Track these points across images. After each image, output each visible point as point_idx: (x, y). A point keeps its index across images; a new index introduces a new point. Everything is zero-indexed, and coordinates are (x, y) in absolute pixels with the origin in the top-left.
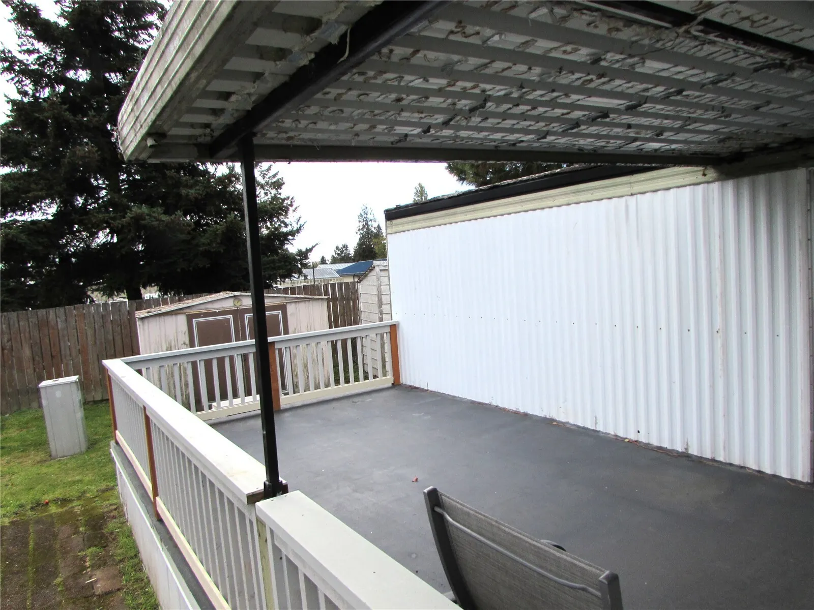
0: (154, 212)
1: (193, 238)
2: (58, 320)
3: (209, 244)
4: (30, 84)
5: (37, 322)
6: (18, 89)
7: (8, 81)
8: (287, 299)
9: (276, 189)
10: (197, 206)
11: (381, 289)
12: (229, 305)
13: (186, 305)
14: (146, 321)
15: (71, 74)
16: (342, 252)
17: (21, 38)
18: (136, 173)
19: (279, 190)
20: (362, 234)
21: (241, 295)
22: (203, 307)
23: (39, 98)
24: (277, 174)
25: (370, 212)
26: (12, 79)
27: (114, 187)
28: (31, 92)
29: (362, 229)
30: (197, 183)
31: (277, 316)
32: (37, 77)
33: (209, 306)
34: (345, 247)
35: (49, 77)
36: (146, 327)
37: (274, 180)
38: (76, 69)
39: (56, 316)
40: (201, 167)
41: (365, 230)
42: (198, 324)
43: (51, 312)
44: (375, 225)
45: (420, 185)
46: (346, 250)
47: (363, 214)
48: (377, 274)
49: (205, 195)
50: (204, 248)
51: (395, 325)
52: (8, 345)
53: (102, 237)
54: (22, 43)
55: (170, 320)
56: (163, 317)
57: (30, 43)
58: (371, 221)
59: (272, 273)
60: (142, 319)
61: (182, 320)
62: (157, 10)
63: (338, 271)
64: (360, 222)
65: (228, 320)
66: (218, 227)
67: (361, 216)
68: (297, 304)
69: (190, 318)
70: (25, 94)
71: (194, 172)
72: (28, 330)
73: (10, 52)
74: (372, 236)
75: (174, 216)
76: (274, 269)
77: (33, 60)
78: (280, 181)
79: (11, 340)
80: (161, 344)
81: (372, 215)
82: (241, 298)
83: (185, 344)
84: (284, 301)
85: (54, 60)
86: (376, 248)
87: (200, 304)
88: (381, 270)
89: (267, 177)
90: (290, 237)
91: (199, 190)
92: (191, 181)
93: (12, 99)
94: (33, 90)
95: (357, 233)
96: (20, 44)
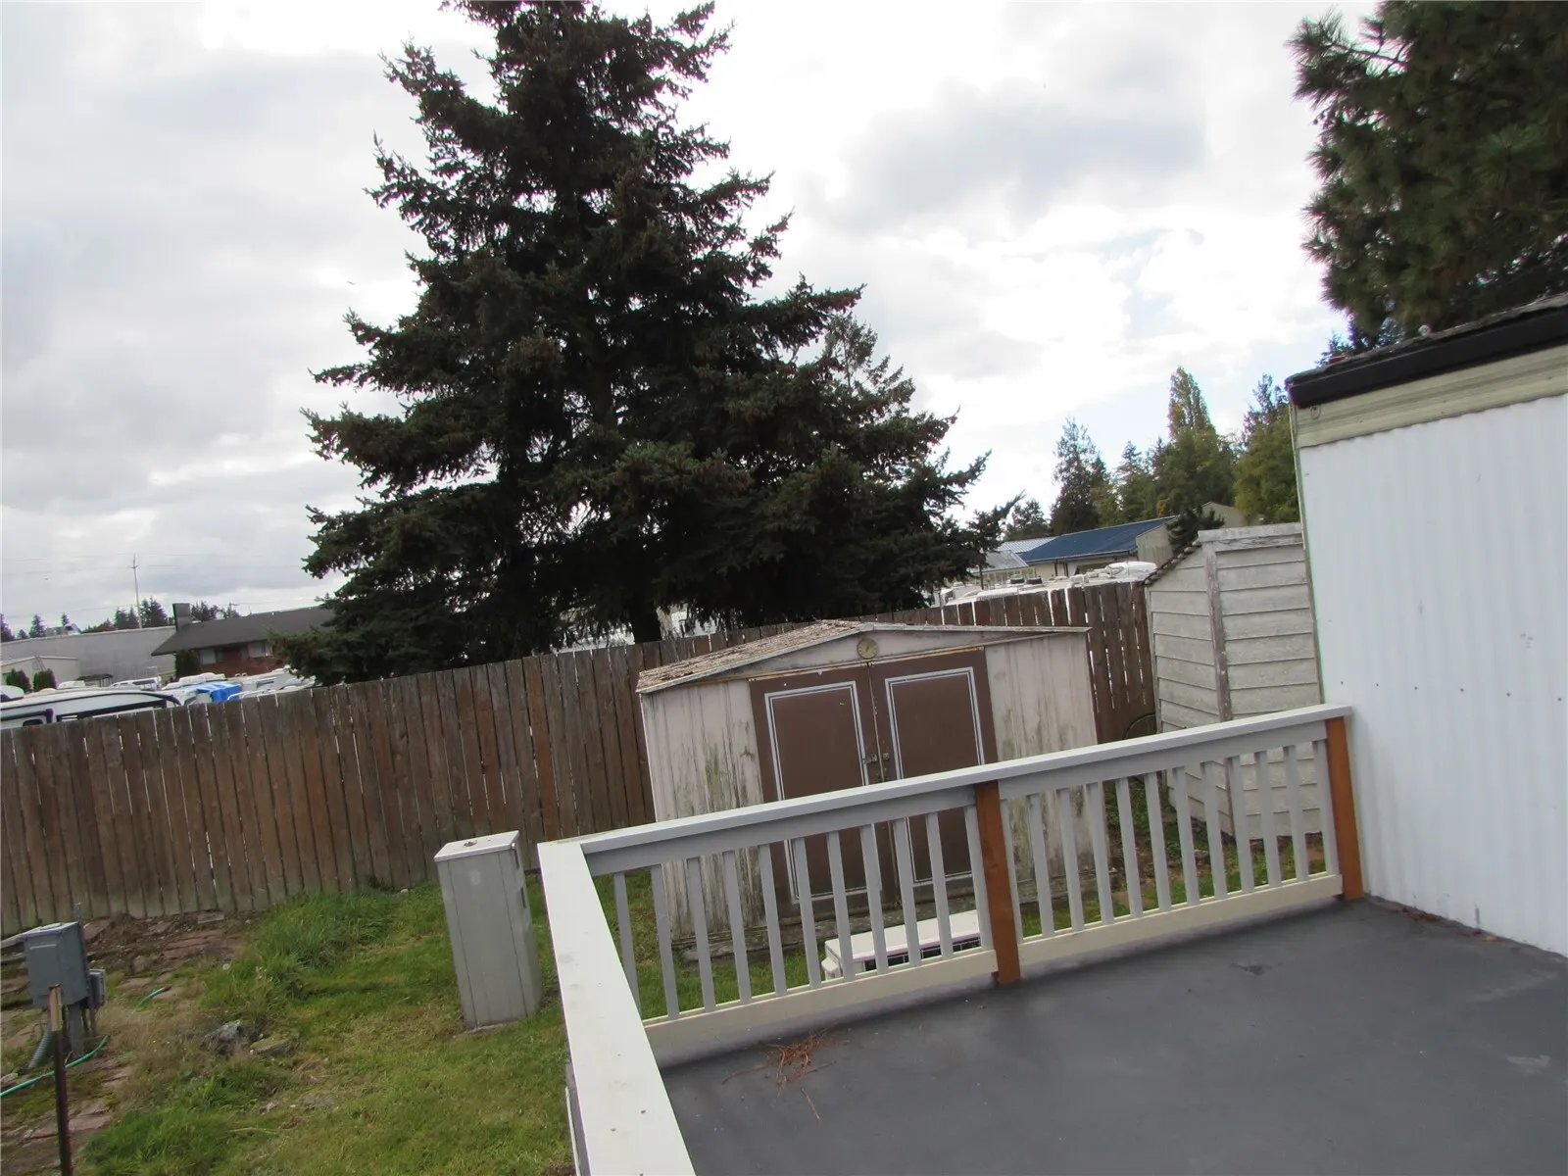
0: (671, 455)
1: (754, 504)
2: (493, 690)
3: (786, 515)
4: (449, 228)
5: (453, 696)
6: (430, 240)
7: (413, 227)
8: (986, 636)
9: (900, 403)
10: (762, 435)
11: (1220, 603)
12: (846, 655)
13: (746, 660)
14: (659, 699)
15: (521, 202)
16: (1028, 517)
17: (436, 146)
18: (640, 380)
19: (904, 404)
20: (1068, 478)
21: (875, 632)
22: (787, 662)
23: (466, 252)
24: (899, 372)
25: (1081, 433)
26: (420, 223)
27: (601, 412)
28: (452, 244)
29: (1067, 470)
30: (758, 385)
31: (964, 679)
32: (461, 213)
33: (801, 661)
34: (1034, 506)
35: (483, 211)
36: (660, 714)
37: (896, 384)
38: (529, 191)
39: (488, 680)
40: (765, 356)
41: (1073, 470)
42: (776, 703)
43: (479, 672)
44: (1093, 458)
45: (1180, 371)
46: (1036, 512)
47: (1066, 438)
48: (1210, 565)
49: (776, 408)
50: (776, 524)
51: (1341, 719)
52: (401, 744)
53: (581, 514)
54: (436, 154)
55: (714, 698)
56: (696, 689)
57: (449, 153)
58: (1085, 451)
59: (923, 569)
60: (651, 695)
61: (740, 695)
62: (672, 55)
63: (1024, 556)
64: (1061, 455)
65: (845, 695)
66: (804, 475)
67: (1063, 443)
68: (1012, 648)
69: (758, 691)
70: (441, 248)
71: (752, 364)
72: (437, 713)
73: (414, 172)
74: (1087, 481)
75: (709, 460)
76: (926, 559)
77: (454, 184)
78: (906, 386)
79: (407, 733)
80: (695, 755)
81: (1086, 442)
82: (874, 638)
83: (747, 753)
84: (978, 644)
85: (491, 177)
86: (1097, 504)
87: (779, 656)
88: (1217, 553)
89: (882, 380)
90: (955, 488)
91: (762, 400)
92: (746, 383)
93: (419, 260)
94: (455, 240)
95: (1056, 478)
96: (433, 157)
